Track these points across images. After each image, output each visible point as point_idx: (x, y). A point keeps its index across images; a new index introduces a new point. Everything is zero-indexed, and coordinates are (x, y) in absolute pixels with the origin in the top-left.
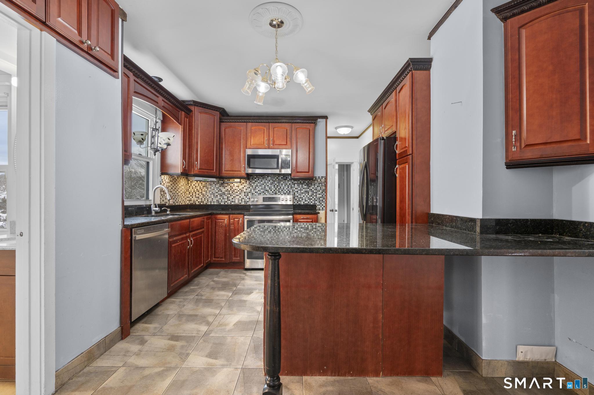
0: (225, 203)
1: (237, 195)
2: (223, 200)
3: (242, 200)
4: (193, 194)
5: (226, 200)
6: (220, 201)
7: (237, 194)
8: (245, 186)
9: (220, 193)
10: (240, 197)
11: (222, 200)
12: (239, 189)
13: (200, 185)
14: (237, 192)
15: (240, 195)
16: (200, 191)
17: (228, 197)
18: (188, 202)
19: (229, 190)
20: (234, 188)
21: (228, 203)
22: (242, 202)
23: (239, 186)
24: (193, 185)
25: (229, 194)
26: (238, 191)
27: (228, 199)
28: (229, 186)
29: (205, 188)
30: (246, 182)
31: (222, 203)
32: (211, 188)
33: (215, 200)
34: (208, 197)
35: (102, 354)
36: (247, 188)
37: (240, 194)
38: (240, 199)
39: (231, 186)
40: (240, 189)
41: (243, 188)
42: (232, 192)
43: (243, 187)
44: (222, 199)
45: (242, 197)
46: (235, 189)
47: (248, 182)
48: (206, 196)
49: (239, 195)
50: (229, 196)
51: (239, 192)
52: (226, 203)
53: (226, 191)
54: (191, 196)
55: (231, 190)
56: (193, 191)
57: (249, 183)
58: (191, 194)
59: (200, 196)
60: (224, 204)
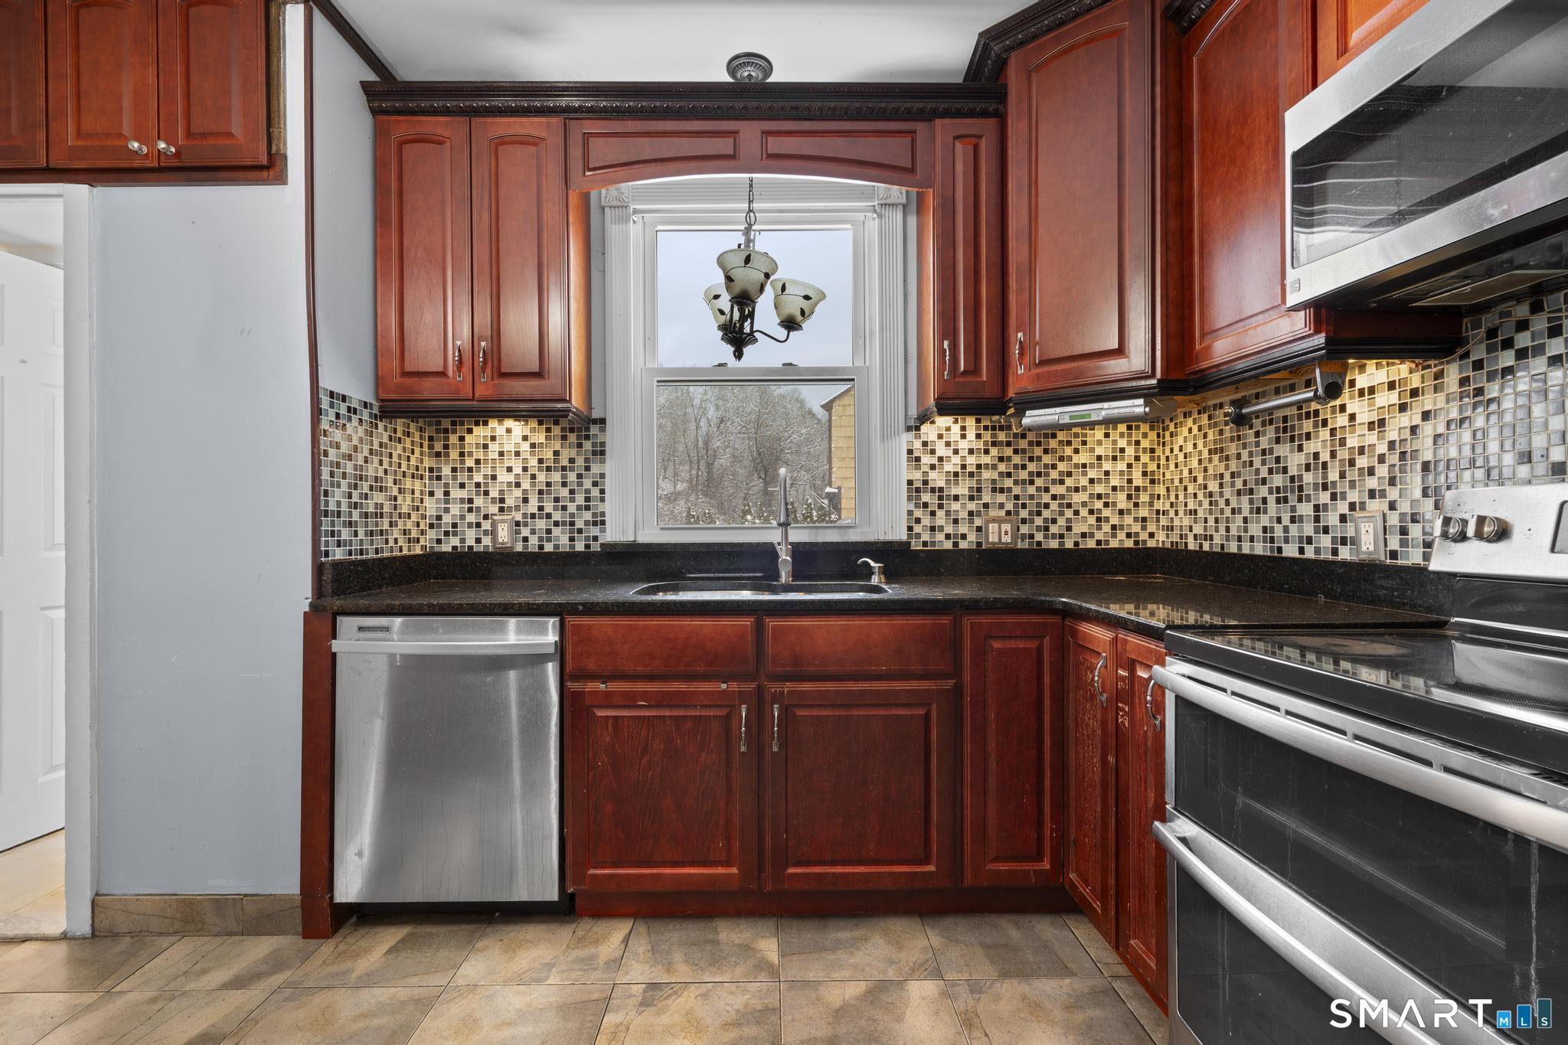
0: (1301, 550)
1: (1372, 494)
2: (1294, 530)
3: (1404, 531)
4: (1177, 497)
5: (1308, 529)
6: (1279, 532)
7: (1372, 483)
8: (1426, 416)
9: (1278, 480)
10: (1392, 506)
11: (1286, 529)
12: (1382, 449)
13: (1200, 446)
14: (1371, 472)
15: (1393, 494)
16: (1200, 480)
17: (1317, 508)
18: (1161, 536)
19: (1325, 456)
20: (1352, 442)
21: (1317, 551)
22: (1404, 543)
23: (1382, 422)
24: (1176, 450)
25: (1325, 487)
26: (1382, 459)
27: (1317, 519)
28: (1324, 434)
29: (1216, 458)
30: (1439, 375)
31: (1290, 551)
32: (1239, 456)
33: (1255, 530)
34: (1228, 513)
35: (230, 934)
36: (1441, 429)
37: (1392, 482)
38: (1394, 519)
39: (1333, 431)
40: (1391, 445)
41: (1414, 429)
42: (1342, 475)
43: (1417, 420)
44: (1286, 521)
45: (1405, 507)
46: (1361, 451)
47: (1453, 374)
48: (1222, 504)
49: (1383, 494)
50: (1324, 497)
51: (1382, 471)
52: (1310, 553)
53: (1308, 468)
54: (1172, 506)
55: (1333, 454)
56: (1177, 483)
57: (1464, 382)
58: (1173, 499)
59: (1200, 504)
60: (1296, 555)
